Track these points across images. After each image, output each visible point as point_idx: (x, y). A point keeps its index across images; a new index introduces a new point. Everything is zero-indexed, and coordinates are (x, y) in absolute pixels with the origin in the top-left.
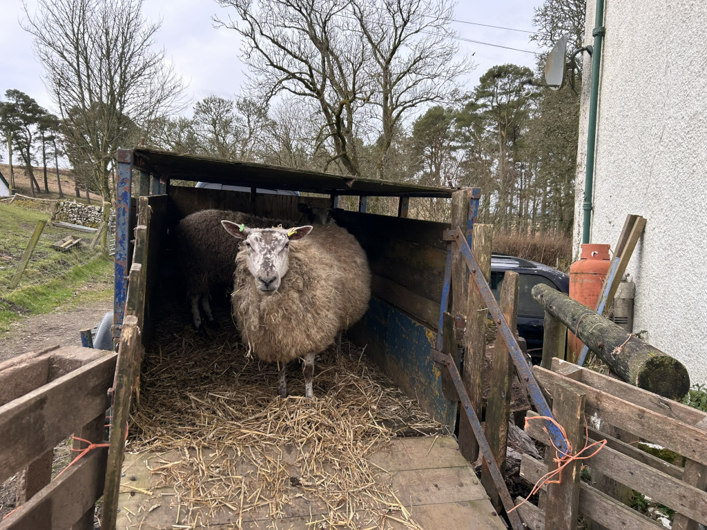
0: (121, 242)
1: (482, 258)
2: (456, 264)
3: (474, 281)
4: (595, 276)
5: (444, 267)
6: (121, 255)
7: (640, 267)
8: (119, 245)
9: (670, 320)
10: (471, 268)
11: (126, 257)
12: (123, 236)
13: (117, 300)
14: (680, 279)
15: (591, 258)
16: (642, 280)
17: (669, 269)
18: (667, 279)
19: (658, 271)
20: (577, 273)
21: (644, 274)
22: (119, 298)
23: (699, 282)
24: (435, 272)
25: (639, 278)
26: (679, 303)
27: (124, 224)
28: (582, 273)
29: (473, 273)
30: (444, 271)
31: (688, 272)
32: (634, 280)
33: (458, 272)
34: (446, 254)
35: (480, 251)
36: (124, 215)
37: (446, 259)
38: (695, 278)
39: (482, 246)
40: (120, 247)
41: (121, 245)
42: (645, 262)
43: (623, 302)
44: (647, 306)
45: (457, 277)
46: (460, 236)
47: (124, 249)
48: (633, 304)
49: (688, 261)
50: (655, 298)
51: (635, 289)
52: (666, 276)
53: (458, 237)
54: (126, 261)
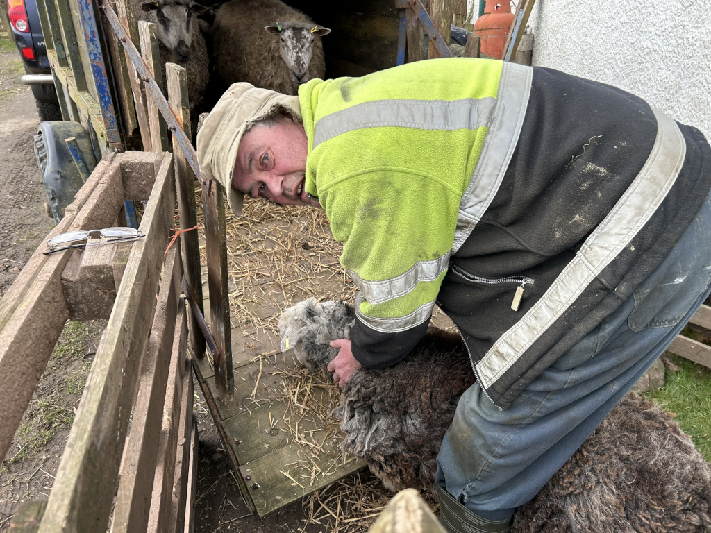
0: (92, 40)
1: (442, 24)
2: (413, 33)
3: (434, 48)
4: (498, 30)
5: (397, 36)
6: (95, 54)
7: (540, 18)
8: (91, 44)
9: (566, 67)
10: (431, 35)
11: (101, 56)
12: (92, 32)
13: (103, 105)
14: (578, 26)
15: (494, 12)
16: (541, 31)
17: (568, 17)
18: (566, 27)
19: (557, 20)
20: (481, 30)
21: (543, 25)
22: (105, 102)
23: (596, 28)
24: (386, 42)
25: (538, 28)
26: (576, 50)
27: (90, 18)
28: (487, 29)
29: (433, 40)
30: (397, 41)
31: (586, 19)
32: (533, 31)
33: (415, 41)
34: (399, 23)
35: (439, 18)
36: (87, 8)
37: (398, 27)
38: (592, 25)
39: (442, 12)
40: (92, 47)
41: (93, 44)
42: (545, 11)
43: (523, 55)
44: (545, 55)
45: (414, 45)
46: (417, 3)
47: (97, 48)
48: (532, 55)
49: (587, 8)
50: (554, 47)
51: (533, 40)
52: (565, 25)
53: (415, 4)
54: (102, 60)
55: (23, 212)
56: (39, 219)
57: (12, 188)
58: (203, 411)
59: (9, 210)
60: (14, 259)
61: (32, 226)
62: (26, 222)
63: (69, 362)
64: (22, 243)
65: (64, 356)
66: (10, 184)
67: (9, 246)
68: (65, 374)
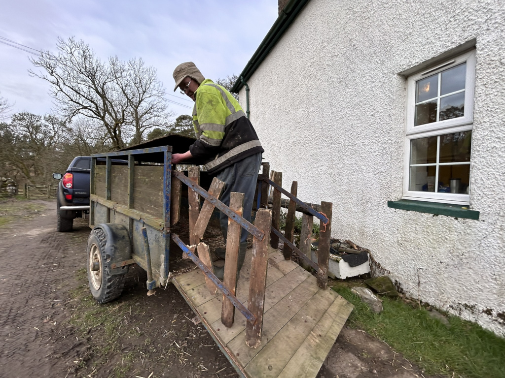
54: (170, 194)
55: (55, 273)
56: (66, 276)
57: (45, 261)
58: (204, 369)
59: (46, 273)
60: (56, 299)
61: (63, 280)
62: (58, 278)
63: (112, 356)
64: (59, 289)
65: (108, 353)
66: (43, 259)
67: (51, 292)
68: (111, 366)
